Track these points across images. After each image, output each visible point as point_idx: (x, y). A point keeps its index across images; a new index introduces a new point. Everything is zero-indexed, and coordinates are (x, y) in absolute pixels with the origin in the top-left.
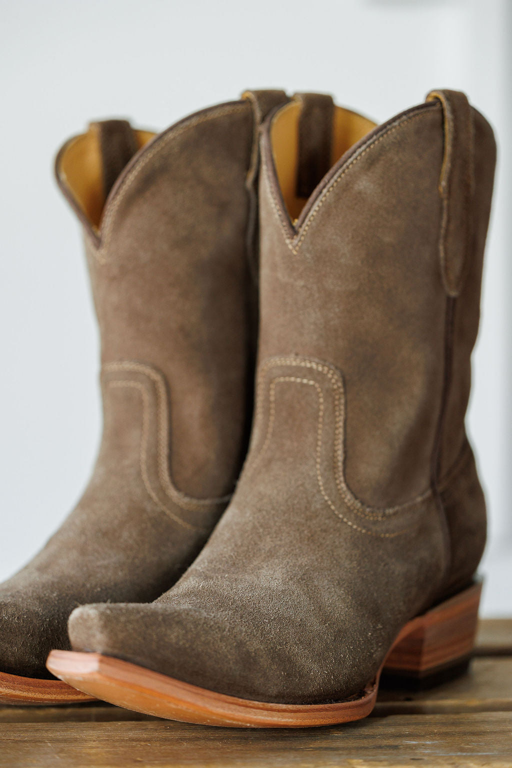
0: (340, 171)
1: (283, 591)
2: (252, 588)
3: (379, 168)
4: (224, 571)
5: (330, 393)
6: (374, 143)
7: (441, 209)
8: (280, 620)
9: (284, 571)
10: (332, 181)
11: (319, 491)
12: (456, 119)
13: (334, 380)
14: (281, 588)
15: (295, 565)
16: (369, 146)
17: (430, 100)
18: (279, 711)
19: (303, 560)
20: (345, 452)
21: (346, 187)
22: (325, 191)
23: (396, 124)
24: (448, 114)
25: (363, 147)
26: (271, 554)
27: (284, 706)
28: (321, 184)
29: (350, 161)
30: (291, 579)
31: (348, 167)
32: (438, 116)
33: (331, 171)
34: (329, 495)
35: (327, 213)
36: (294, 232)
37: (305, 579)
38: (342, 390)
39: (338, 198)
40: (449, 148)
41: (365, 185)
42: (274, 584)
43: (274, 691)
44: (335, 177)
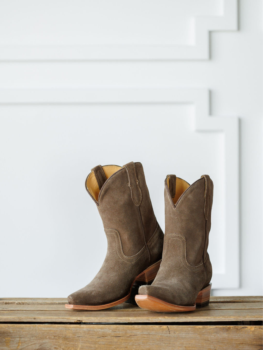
0: (185, 193)
1: (178, 283)
2: (171, 283)
3: (193, 193)
4: (164, 280)
5: (183, 241)
6: (192, 187)
7: (205, 201)
8: (178, 289)
9: (177, 279)
10: (183, 196)
11: (182, 263)
12: (208, 182)
13: (184, 238)
14: (177, 283)
15: (178, 278)
16: (191, 188)
17: (202, 177)
18: (180, 307)
19: (180, 277)
20: (186, 254)
21: (186, 197)
22: (182, 198)
23: (196, 183)
24: (206, 180)
25: (190, 188)
26: (173, 276)
27: (181, 306)
28: (181, 196)
29: (187, 191)
30: (179, 281)
31: (187, 193)
32: (204, 181)
33: (183, 194)
34: (184, 263)
35: (182, 202)
36: (175, 207)
37: (181, 281)
38: (185, 241)
39: (184, 199)
40: (206, 188)
41: (190, 196)
42: (175, 282)
43: (179, 303)
44: (184, 195)
